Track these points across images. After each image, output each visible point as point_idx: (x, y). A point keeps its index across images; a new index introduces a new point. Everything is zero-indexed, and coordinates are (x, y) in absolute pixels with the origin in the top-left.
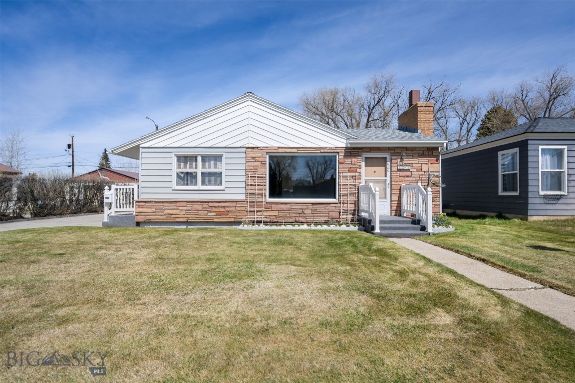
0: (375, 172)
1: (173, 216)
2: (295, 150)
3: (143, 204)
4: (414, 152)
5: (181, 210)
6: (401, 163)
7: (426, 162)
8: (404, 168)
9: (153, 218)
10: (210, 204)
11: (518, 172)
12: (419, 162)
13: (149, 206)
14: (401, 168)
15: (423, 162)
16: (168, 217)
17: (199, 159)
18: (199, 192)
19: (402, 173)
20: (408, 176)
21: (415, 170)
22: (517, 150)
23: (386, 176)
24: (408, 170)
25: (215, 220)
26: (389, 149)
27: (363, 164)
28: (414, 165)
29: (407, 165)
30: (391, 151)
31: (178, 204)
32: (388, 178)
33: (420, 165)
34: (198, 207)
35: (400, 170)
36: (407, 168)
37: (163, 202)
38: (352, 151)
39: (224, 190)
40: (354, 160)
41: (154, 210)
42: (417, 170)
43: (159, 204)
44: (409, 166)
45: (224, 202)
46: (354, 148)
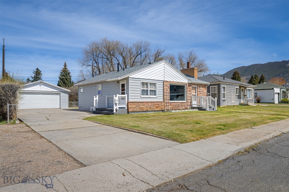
0: (194, 92)
1: (142, 109)
2: (177, 83)
3: (132, 103)
4: (202, 86)
5: (145, 106)
9: (135, 110)
10: (154, 103)
11: (217, 93)
13: (134, 105)
14: (199, 91)
15: (204, 89)
16: (140, 109)
17: (149, 84)
18: (150, 98)
20: (201, 94)
22: (217, 86)
23: (196, 93)
24: (201, 92)
25: (156, 110)
26: (197, 84)
27: (192, 89)
31: (144, 103)
32: (196, 94)
34: (150, 104)
37: (139, 103)
38: (190, 84)
39: (157, 97)
40: (190, 87)
41: (136, 106)
42: (203, 92)
43: (137, 103)
44: (201, 90)
45: (158, 102)
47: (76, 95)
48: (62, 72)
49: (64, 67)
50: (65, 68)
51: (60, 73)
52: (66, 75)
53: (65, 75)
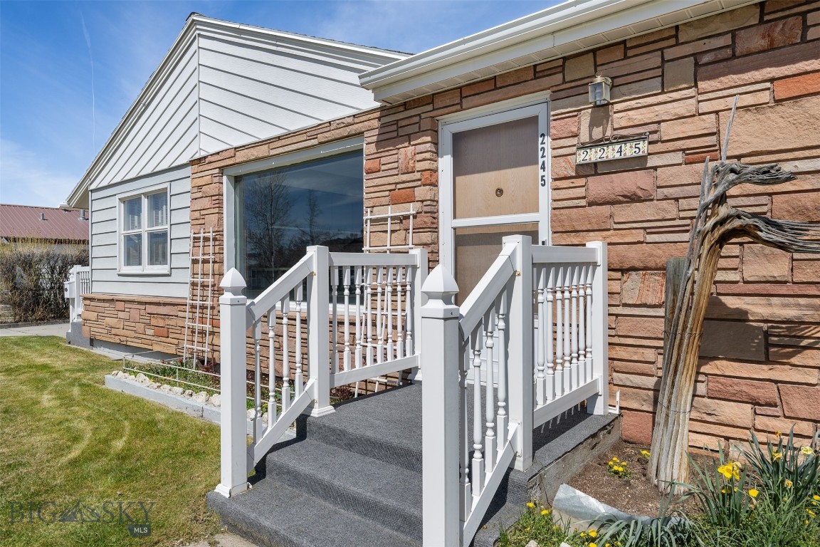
0: (500, 192)
1: (113, 330)
2: (262, 151)
4: (669, 54)
5: (120, 320)
6: (598, 133)
7: (749, 100)
8: (611, 153)
9: (96, 333)
10: (148, 309)
12: (704, 107)
14: (594, 155)
15: (731, 102)
16: (109, 333)
17: (144, 203)
19: (600, 186)
20: (633, 199)
21: (679, 158)
24: (638, 164)
25: (155, 348)
26: (536, 73)
27: (445, 164)
28: (668, 131)
29: (624, 139)
30: (547, 81)
31: (118, 305)
32: (543, 215)
33: (708, 123)
34: (135, 312)
35: (594, 169)
36: (629, 150)
37: (104, 301)
39: (169, 275)
40: (406, 152)
41: (97, 315)
42: (693, 156)
44: (641, 137)
46: (406, 105)
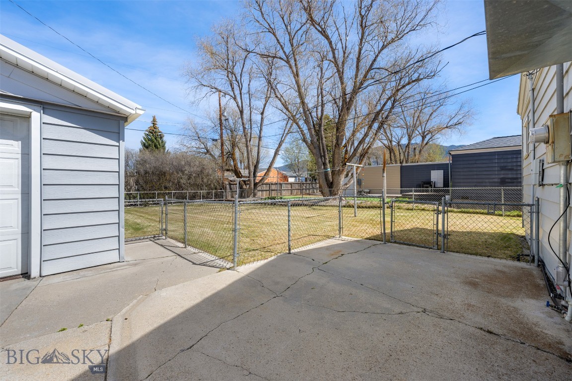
47: (178, 173)
48: (147, 133)
49: (152, 125)
50: (154, 126)
51: (144, 135)
52: (156, 139)
53: (153, 138)
